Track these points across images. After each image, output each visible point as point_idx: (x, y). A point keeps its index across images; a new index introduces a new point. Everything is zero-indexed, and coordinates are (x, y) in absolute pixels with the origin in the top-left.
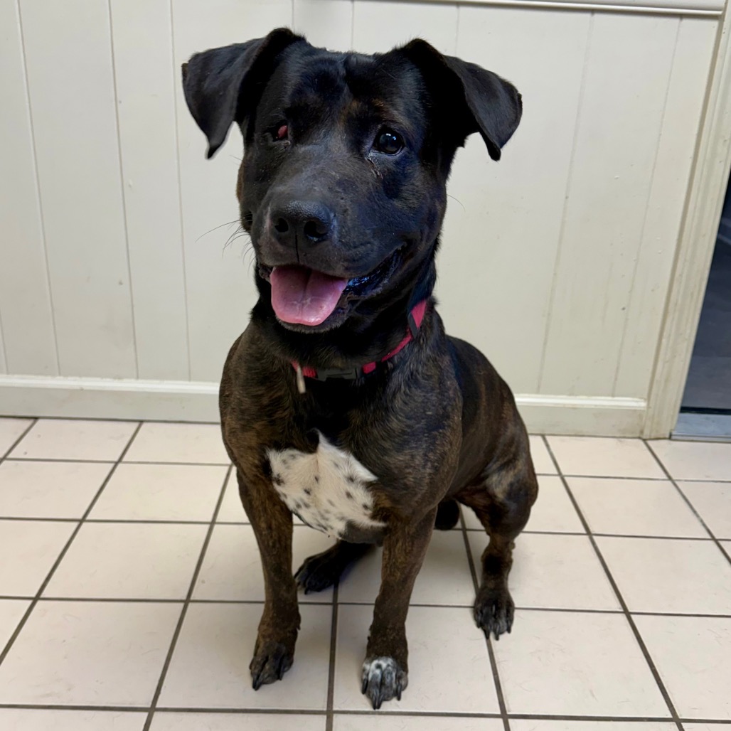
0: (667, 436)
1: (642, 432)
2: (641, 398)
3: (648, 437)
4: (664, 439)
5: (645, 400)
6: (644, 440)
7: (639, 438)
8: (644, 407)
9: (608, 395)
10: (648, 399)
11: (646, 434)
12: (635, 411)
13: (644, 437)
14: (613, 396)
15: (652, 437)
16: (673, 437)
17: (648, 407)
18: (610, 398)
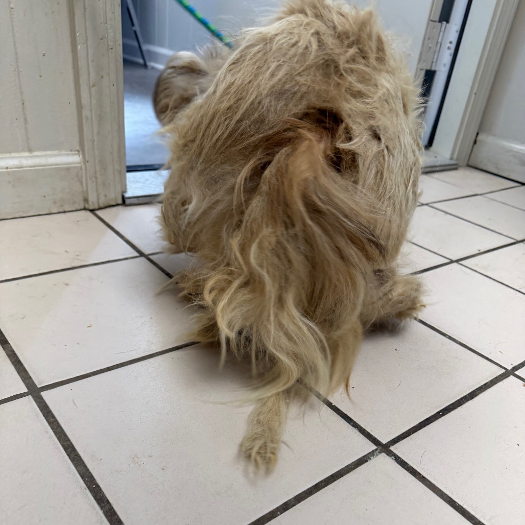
0: (120, 201)
1: (86, 200)
2: (71, 151)
3: (96, 207)
4: (117, 205)
5: (78, 151)
6: (92, 211)
7: (85, 209)
8: (78, 163)
9: (23, 150)
10: (82, 150)
11: (93, 202)
12: (68, 169)
13: (91, 207)
14: (30, 151)
15: (102, 205)
16: (128, 202)
17: (85, 161)
18: (27, 154)
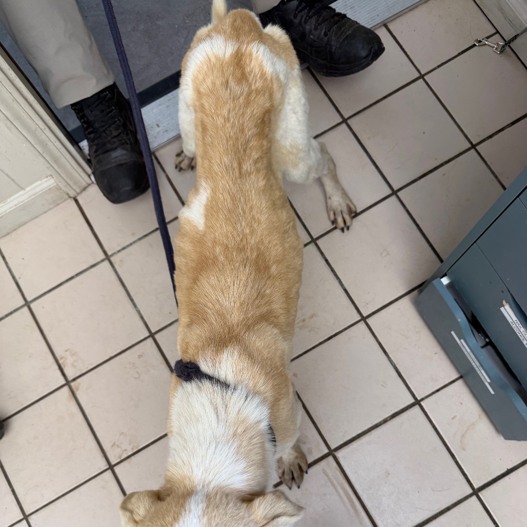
0: (91, 182)
2: (47, 177)
4: (89, 185)
7: (70, 198)
12: (50, 189)
13: (73, 196)
14: (23, 189)
15: (79, 192)
18: (22, 192)
